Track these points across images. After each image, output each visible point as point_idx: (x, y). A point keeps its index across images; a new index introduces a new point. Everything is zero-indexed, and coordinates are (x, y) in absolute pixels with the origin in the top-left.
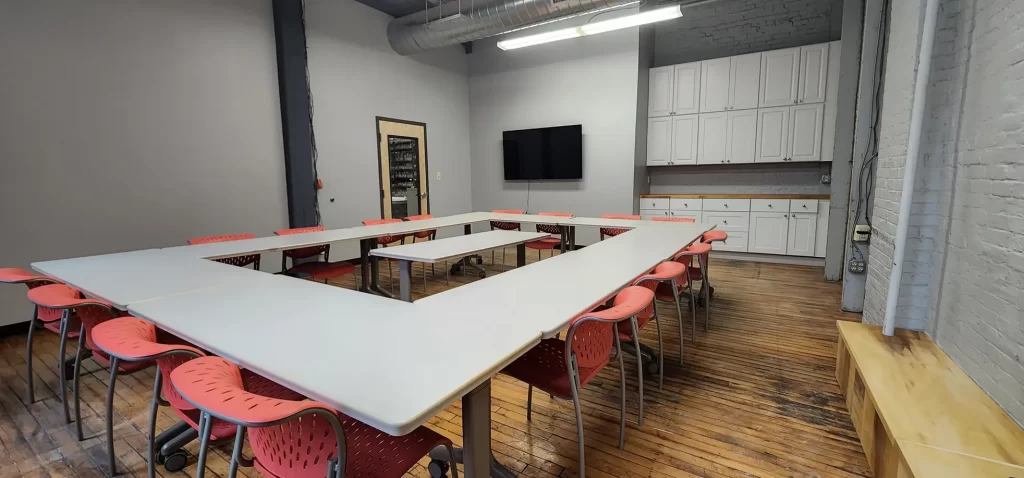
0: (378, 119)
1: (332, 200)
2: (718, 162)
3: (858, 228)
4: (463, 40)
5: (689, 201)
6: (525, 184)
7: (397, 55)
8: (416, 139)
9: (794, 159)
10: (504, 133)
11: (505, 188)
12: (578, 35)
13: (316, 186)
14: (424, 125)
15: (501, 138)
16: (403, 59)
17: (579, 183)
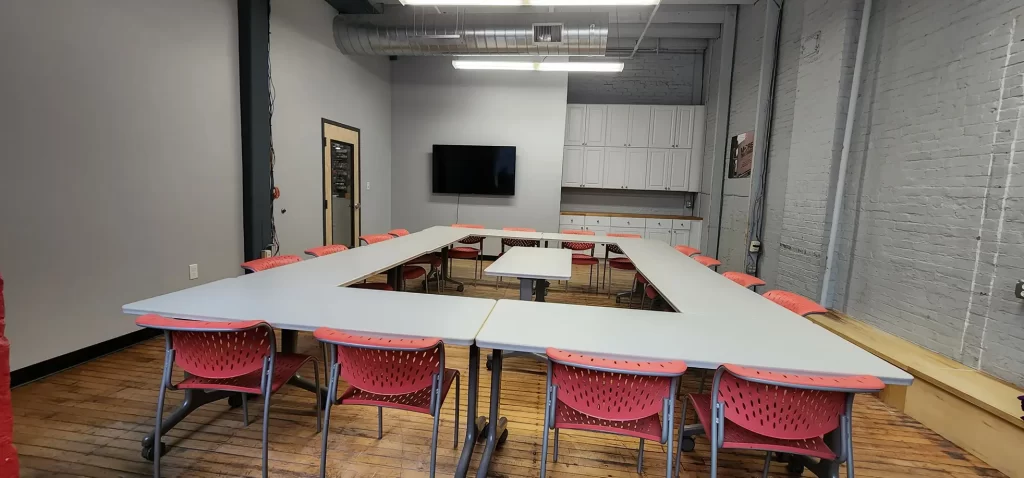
0: (324, 121)
1: (284, 211)
2: (618, 187)
3: (753, 243)
4: (391, 52)
5: (601, 219)
6: (455, 197)
7: (340, 53)
8: (352, 146)
9: (672, 189)
10: (434, 146)
11: (431, 201)
12: (533, 69)
13: (273, 195)
14: (358, 130)
15: (431, 151)
16: (344, 58)
17: (511, 199)
